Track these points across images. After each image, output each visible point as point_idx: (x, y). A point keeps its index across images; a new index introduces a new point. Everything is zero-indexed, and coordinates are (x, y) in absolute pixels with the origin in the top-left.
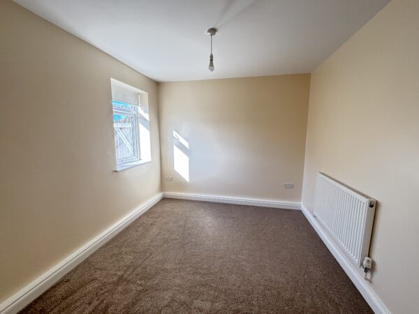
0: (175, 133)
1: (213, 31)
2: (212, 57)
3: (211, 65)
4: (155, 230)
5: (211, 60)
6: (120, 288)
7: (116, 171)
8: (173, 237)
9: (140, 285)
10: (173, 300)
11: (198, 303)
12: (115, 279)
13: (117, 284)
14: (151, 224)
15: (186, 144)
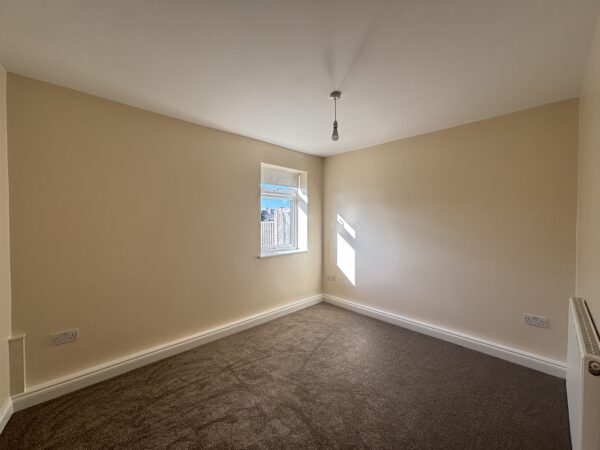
0: (339, 217)
1: (336, 94)
2: (336, 124)
3: (335, 133)
4: (289, 334)
5: (335, 128)
6: (223, 375)
7: (259, 258)
8: (303, 347)
9: (239, 379)
10: (257, 407)
11: (276, 423)
12: (225, 365)
13: (224, 370)
14: (290, 327)
15: (352, 233)
